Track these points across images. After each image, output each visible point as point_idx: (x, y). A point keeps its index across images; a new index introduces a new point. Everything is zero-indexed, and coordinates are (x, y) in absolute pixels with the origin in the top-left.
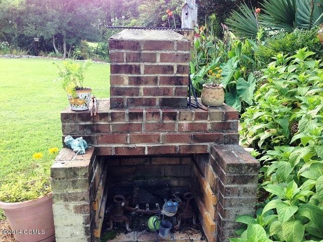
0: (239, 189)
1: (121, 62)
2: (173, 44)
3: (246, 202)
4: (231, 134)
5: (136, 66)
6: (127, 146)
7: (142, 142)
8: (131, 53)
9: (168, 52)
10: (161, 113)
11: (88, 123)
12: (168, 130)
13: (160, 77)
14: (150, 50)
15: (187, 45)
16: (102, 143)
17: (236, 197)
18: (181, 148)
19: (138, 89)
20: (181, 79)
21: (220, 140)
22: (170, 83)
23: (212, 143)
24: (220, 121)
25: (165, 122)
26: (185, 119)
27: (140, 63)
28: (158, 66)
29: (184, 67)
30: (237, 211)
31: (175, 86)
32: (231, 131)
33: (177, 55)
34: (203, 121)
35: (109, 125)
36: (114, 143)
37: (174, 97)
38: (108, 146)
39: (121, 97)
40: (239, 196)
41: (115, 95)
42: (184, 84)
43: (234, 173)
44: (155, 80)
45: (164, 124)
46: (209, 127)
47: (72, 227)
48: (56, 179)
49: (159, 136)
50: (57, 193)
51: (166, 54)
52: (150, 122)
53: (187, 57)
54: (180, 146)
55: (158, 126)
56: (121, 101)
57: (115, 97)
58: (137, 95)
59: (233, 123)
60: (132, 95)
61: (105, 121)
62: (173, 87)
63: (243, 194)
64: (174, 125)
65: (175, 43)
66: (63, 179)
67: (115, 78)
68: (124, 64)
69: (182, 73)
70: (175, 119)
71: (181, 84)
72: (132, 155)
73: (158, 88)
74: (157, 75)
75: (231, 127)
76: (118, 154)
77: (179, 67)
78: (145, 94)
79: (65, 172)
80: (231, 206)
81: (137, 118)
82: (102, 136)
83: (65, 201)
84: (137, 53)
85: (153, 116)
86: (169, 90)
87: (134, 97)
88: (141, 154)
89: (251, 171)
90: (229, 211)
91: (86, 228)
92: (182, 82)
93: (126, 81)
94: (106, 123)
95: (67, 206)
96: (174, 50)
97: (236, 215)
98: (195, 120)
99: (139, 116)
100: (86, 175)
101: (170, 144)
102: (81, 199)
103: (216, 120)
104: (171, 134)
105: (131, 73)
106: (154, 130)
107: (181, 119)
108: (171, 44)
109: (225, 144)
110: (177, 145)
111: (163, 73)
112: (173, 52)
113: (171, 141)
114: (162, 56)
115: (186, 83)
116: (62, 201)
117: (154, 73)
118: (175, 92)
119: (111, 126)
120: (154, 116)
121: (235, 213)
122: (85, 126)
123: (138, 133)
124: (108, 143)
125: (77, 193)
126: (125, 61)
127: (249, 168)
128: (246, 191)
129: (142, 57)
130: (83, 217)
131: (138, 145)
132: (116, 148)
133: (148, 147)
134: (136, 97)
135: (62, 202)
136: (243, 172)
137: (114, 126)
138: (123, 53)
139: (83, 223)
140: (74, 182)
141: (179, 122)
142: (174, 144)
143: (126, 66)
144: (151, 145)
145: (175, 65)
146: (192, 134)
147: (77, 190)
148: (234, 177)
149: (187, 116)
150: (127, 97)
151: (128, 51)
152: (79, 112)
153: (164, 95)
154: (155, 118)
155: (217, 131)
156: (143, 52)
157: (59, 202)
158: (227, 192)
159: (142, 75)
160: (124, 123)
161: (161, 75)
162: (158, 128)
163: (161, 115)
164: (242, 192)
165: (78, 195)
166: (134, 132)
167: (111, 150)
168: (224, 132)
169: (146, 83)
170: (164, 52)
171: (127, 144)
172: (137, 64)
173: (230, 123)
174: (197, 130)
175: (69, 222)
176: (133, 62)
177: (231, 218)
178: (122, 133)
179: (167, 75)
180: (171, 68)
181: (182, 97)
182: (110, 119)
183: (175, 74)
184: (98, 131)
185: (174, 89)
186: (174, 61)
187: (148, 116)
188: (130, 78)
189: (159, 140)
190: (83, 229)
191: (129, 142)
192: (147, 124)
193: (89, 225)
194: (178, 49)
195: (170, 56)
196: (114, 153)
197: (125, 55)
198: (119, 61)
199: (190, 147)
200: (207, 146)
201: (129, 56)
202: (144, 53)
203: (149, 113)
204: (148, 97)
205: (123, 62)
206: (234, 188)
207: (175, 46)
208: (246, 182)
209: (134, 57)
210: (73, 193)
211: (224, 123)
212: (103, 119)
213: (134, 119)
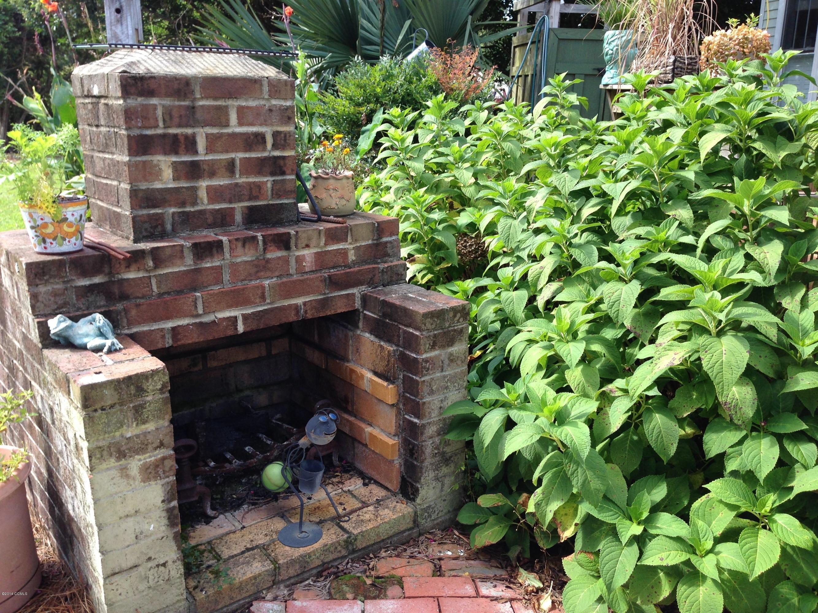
0: (442, 358)
1: (151, 128)
2: (261, 85)
3: (453, 379)
4: (390, 264)
5: (186, 137)
6: (197, 320)
7: (230, 306)
8: (174, 106)
9: (252, 103)
10: (260, 238)
11: (97, 280)
12: (277, 274)
13: (241, 159)
14: (216, 98)
15: (289, 87)
16: (139, 323)
17: (438, 375)
18: (308, 307)
19: (195, 189)
20: (282, 162)
21: (376, 279)
22: (260, 173)
23: (363, 288)
24: (370, 242)
25: (269, 256)
26: (307, 246)
27: (196, 130)
28: (234, 135)
29: (285, 136)
30: (442, 401)
31: (271, 179)
32: (391, 259)
33: (270, 110)
34: (341, 246)
35: (149, 278)
36: (168, 318)
37: (271, 202)
38: (155, 326)
39: (159, 211)
40: (442, 371)
41: (141, 207)
42: (288, 172)
43: (434, 329)
44: (230, 166)
45: (268, 261)
46: (352, 257)
47: (139, 518)
48: (96, 410)
49: (263, 287)
50: (101, 444)
51: (248, 107)
52: (239, 260)
53: (289, 113)
54: (305, 304)
55: (257, 266)
56: (158, 220)
57: (145, 212)
58: (194, 204)
59: (391, 242)
60: (183, 204)
61: (139, 270)
62: (268, 181)
63: (449, 365)
64: (286, 261)
65: (265, 83)
66: (112, 407)
67: (140, 166)
68: (160, 131)
69: (283, 147)
70: (287, 248)
71: (283, 173)
72: (211, 338)
73: (237, 185)
74: (233, 155)
75: (389, 251)
76: (179, 343)
77: (276, 135)
78: (212, 200)
79: (116, 390)
80: (432, 392)
81: (212, 255)
82: (138, 306)
83: (119, 459)
84: (188, 107)
85: (244, 246)
86: (259, 186)
87: (188, 209)
88: (230, 333)
89: (458, 321)
90: (429, 403)
91: (169, 511)
92: (285, 169)
93: (168, 173)
94: (141, 275)
95: (124, 472)
96: (263, 98)
97: (441, 408)
98: (326, 244)
99: (214, 250)
100: (164, 386)
101: (286, 303)
102: (155, 445)
103: (363, 240)
104: (284, 280)
105: (176, 153)
106: (249, 277)
107: (300, 246)
108: (257, 86)
109: (384, 286)
110: (299, 301)
111: (246, 151)
112: (262, 102)
113: (288, 296)
114: (241, 111)
115: (292, 170)
116: (113, 460)
117: (227, 152)
118: (272, 190)
119: (154, 281)
120: (247, 246)
121: (438, 405)
122: (91, 289)
123: (216, 288)
124: (155, 320)
125: (145, 434)
126: (161, 124)
127: (455, 316)
128: (452, 359)
129: (199, 115)
130: (163, 485)
131: (220, 315)
132: (173, 329)
133: (243, 315)
134: (192, 210)
135: (112, 462)
136: (447, 325)
137: (161, 279)
138: (155, 107)
139: (163, 501)
140: (138, 410)
141: (298, 253)
142: (293, 301)
143: (164, 136)
144: (249, 311)
145: (267, 131)
146: (325, 274)
147: (147, 426)
148: (435, 335)
149: (309, 239)
150: (173, 210)
151: (167, 102)
152: (73, 256)
153: (250, 199)
154: (249, 249)
155: (366, 262)
156: (201, 103)
157: (104, 466)
158: (425, 367)
159: (202, 156)
160: (183, 268)
161: (241, 155)
162: (257, 272)
163: (261, 243)
164: (447, 362)
165: (149, 437)
166: (206, 287)
167: (163, 337)
168: (378, 263)
169: (212, 174)
170: (244, 104)
171: (198, 316)
172: (189, 131)
173: (386, 242)
174: (332, 264)
175: (130, 509)
176: (180, 126)
177: (433, 415)
178: (180, 292)
179: (254, 155)
180: (260, 139)
181: (286, 201)
182: (151, 263)
183: (269, 152)
184: (124, 297)
185: (269, 185)
186: (265, 123)
187: (234, 246)
188: (175, 165)
189: (263, 297)
190: (164, 514)
191: (200, 311)
192: (233, 265)
193: (175, 503)
194: (271, 96)
195: (257, 111)
196: (171, 342)
197: (159, 112)
198: (147, 125)
199: (324, 303)
200: (353, 295)
201: (168, 114)
202: (202, 106)
203: (237, 240)
204: (217, 207)
205: (157, 127)
206: (436, 357)
207: (266, 88)
208: (451, 342)
209: (181, 116)
210: (137, 436)
211: (377, 245)
212: (134, 267)
213: (206, 257)
